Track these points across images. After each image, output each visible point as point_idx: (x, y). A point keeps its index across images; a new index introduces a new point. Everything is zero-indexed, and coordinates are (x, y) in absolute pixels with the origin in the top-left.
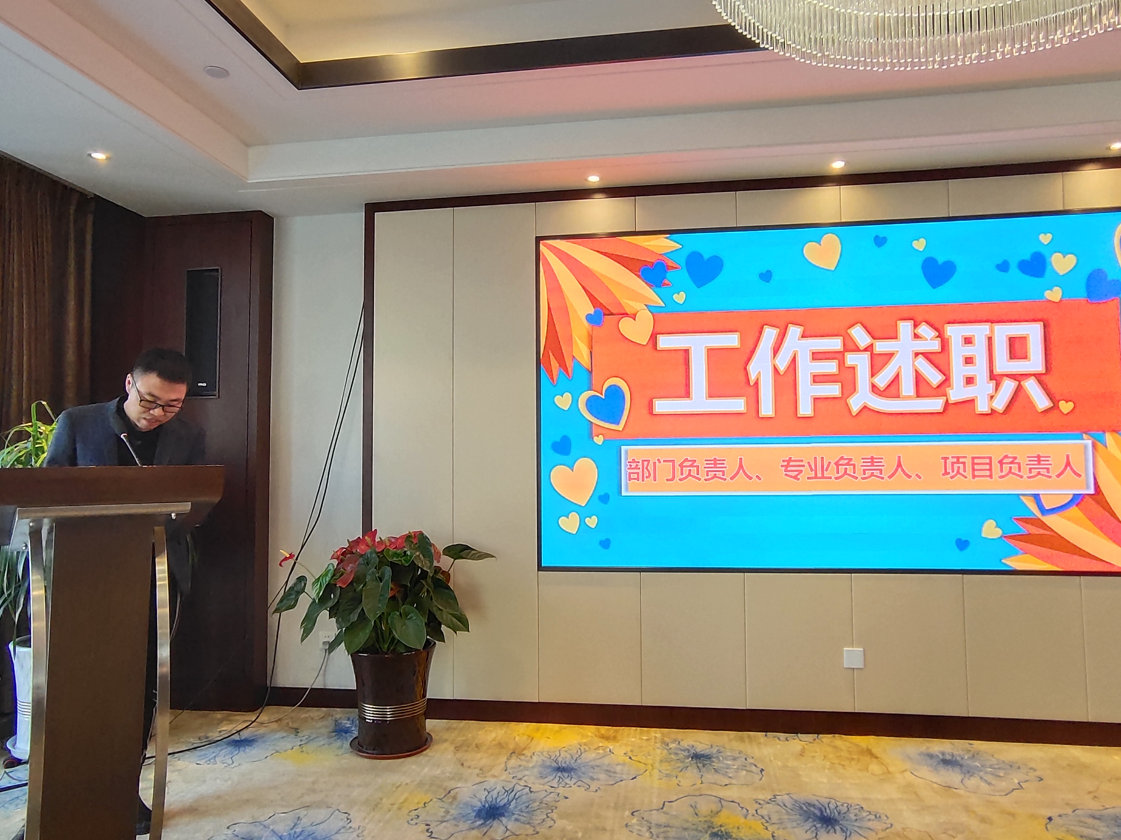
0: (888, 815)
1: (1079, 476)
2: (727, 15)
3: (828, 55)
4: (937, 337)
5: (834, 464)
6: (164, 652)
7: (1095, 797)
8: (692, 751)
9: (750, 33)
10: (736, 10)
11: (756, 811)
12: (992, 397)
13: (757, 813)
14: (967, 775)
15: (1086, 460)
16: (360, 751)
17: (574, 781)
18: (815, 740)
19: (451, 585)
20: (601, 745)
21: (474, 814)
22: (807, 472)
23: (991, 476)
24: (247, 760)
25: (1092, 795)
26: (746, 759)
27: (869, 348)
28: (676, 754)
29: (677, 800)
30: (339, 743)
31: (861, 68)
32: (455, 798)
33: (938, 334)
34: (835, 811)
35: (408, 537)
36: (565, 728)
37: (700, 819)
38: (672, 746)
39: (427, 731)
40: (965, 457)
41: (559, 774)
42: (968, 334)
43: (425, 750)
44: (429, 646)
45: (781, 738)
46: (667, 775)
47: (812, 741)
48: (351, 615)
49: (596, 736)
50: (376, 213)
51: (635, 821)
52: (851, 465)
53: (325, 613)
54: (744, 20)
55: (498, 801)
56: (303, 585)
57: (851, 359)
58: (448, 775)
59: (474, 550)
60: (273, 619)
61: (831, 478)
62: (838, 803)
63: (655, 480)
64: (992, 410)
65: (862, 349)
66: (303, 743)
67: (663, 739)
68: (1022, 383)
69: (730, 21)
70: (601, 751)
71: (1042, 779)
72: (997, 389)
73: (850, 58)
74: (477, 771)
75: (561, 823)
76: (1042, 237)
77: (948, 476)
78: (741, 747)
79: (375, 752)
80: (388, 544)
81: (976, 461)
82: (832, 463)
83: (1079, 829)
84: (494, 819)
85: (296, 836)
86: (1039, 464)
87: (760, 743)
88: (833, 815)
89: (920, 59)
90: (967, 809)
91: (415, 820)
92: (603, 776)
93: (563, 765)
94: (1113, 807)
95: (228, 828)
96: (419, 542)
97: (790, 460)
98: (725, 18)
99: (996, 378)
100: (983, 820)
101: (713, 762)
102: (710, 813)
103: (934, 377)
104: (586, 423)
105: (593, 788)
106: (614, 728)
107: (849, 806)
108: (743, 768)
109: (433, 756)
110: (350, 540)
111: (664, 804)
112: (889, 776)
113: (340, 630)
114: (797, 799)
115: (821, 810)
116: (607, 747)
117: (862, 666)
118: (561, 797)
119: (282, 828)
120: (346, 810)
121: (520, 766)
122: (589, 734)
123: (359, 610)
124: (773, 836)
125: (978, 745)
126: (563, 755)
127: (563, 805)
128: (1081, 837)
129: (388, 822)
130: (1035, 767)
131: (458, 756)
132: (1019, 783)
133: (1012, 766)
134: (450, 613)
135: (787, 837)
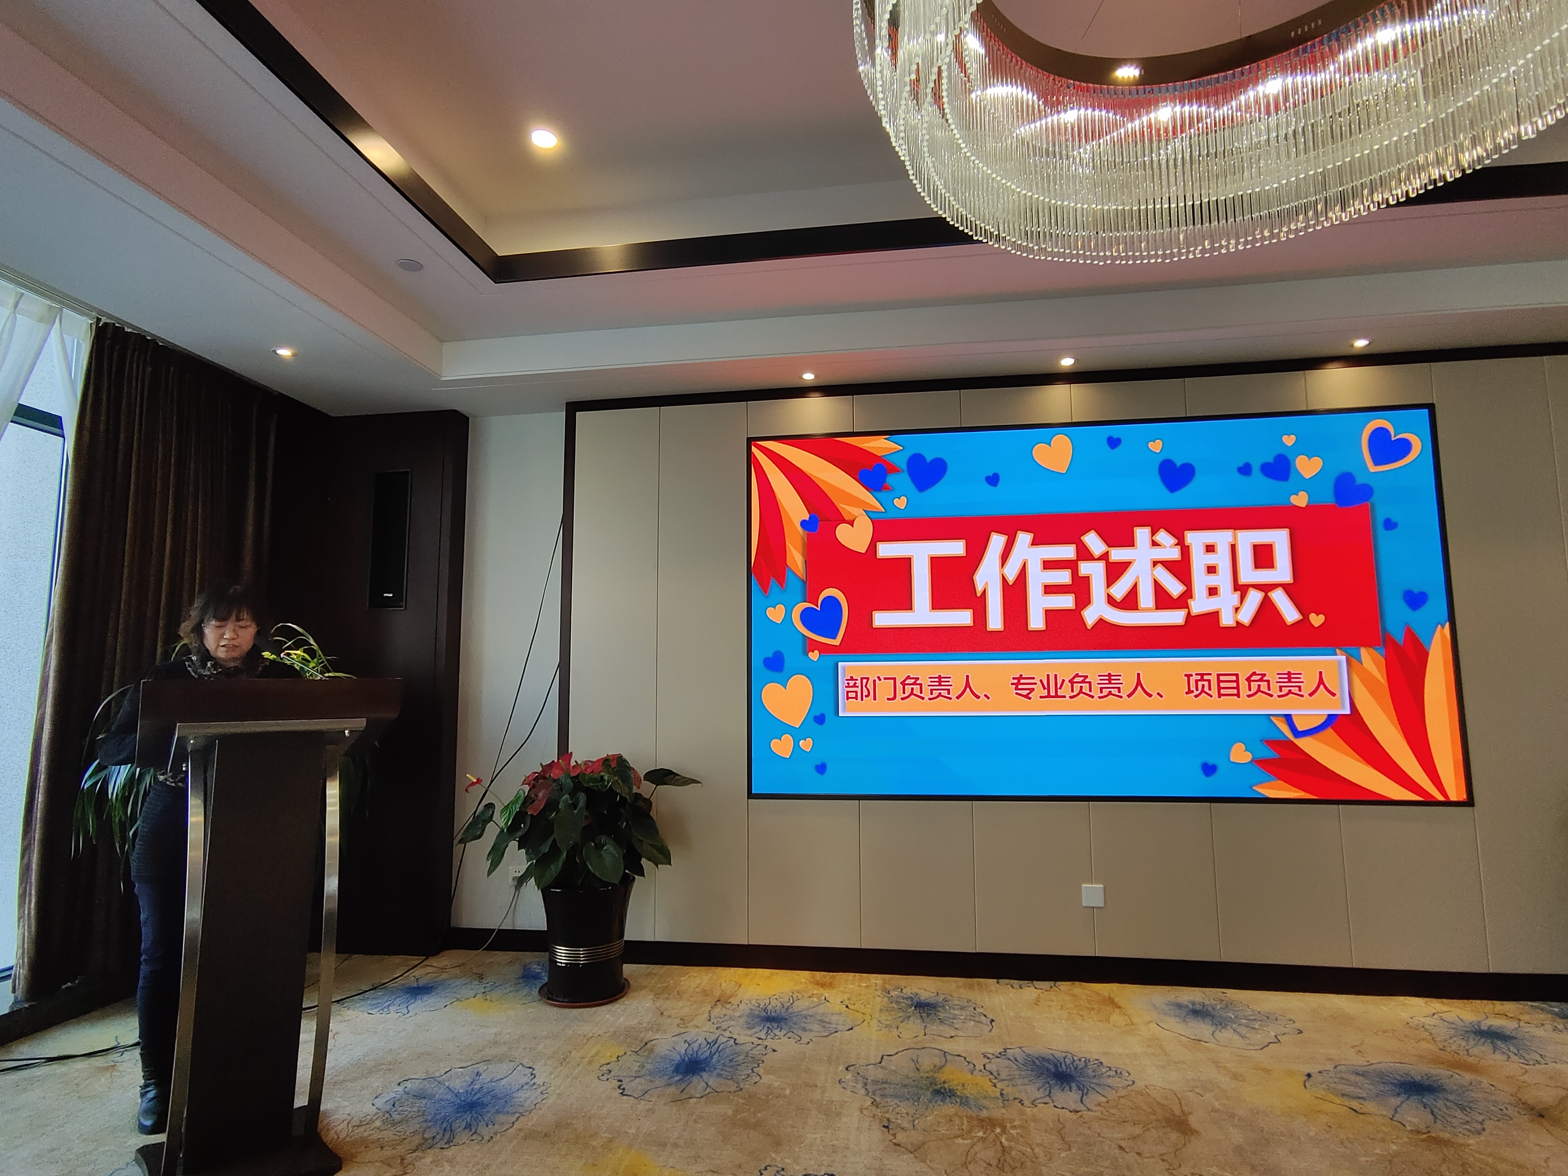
0: (1129, 1071)
1: (1334, 694)
2: (937, 207)
3: (1045, 248)
4: (1176, 545)
5: (1069, 681)
6: (332, 884)
7: (1360, 1052)
8: (916, 999)
9: (962, 225)
10: (947, 202)
11: (984, 1065)
12: (1237, 609)
13: (985, 1069)
14: (1219, 1027)
15: (1341, 677)
16: (549, 999)
17: (783, 1032)
18: (1051, 987)
19: (653, 814)
20: (815, 992)
21: (672, 1069)
22: (1039, 691)
23: (1238, 695)
24: (424, 1009)
25: (1357, 1049)
26: (975, 1009)
27: (1105, 557)
28: (898, 1003)
29: (896, 1053)
30: (526, 990)
31: (1081, 262)
32: (651, 1051)
33: (1177, 541)
34: (1071, 1066)
35: (606, 761)
36: (777, 974)
37: (922, 1075)
38: (893, 993)
39: (624, 976)
40: (1210, 674)
41: (768, 1024)
42: (1210, 541)
43: (620, 998)
44: (627, 882)
45: (1015, 986)
46: (887, 1026)
47: (1048, 989)
48: (542, 847)
49: (810, 982)
50: (577, 413)
51: (849, 1076)
52: (1087, 682)
53: (514, 844)
54: (955, 212)
55: (699, 1055)
56: (491, 813)
57: (1085, 568)
58: (645, 1025)
59: (678, 775)
60: (457, 849)
61: (1065, 697)
62: (1075, 1058)
63: (875, 699)
64: (1237, 622)
65: (1096, 557)
66: (487, 990)
67: (884, 987)
68: (1269, 594)
69: (940, 212)
70: (815, 999)
71: (1302, 1032)
72: (1242, 602)
73: (1068, 251)
74: (678, 1021)
75: (767, 1079)
76: (1285, 439)
77: (1193, 695)
78: (970, 995)
79: (566, 1000)
80: (583, 767)
81: (1222, 678)
82: (1067, 681)
83: (1340, 1087)
84: (694, 1075)
85: (473, 1093)
86: (1290, 681)
87: (991, 991)
88: (1069, 1070)
89: (1141, 252)
90: (1217, 1064)
91: (606, 1075)
92: (816, 1027)
93: (773, 1014)
94: (1379, 1063)
95: (399, 1084)
96: (618, 765)
97: (1021, 678)
98: (935, 210)
99: (1241, 589)
100: (1235, 1077)
101: (939, 1011)
102: (932, 1068)
103: (1175, 588)
104: (801, 636)
105: (805, 1040)
106: (831, 974)
107: (1087, 1061)
108: (972, 1018)
109: (630, 1005)
110: (544, 764)
111: (882, 1058)
112: (1132, 1027)
113: (529, 863)
114: (1030, 1053)
115: (1055, 1065)
116: (822, 995)
117: (1102, 905)
118: (769, 1050)
119: (459, 1084)
120: (531, 1065)
121: (725, 1015)
122: (803, 980)
123: (550, 842)
124: (1002, 1094)
125: (1232, 994)
126: (774, 1003)
127: (770, 1059)
128: (1343, 1095)
129: (576, 1078)
130: (1294, 1019)
131: (658, 1004)
132: (1276, 1036)
133: (1269, 1018)
134: (651, 845)
135: (1017, 1096)
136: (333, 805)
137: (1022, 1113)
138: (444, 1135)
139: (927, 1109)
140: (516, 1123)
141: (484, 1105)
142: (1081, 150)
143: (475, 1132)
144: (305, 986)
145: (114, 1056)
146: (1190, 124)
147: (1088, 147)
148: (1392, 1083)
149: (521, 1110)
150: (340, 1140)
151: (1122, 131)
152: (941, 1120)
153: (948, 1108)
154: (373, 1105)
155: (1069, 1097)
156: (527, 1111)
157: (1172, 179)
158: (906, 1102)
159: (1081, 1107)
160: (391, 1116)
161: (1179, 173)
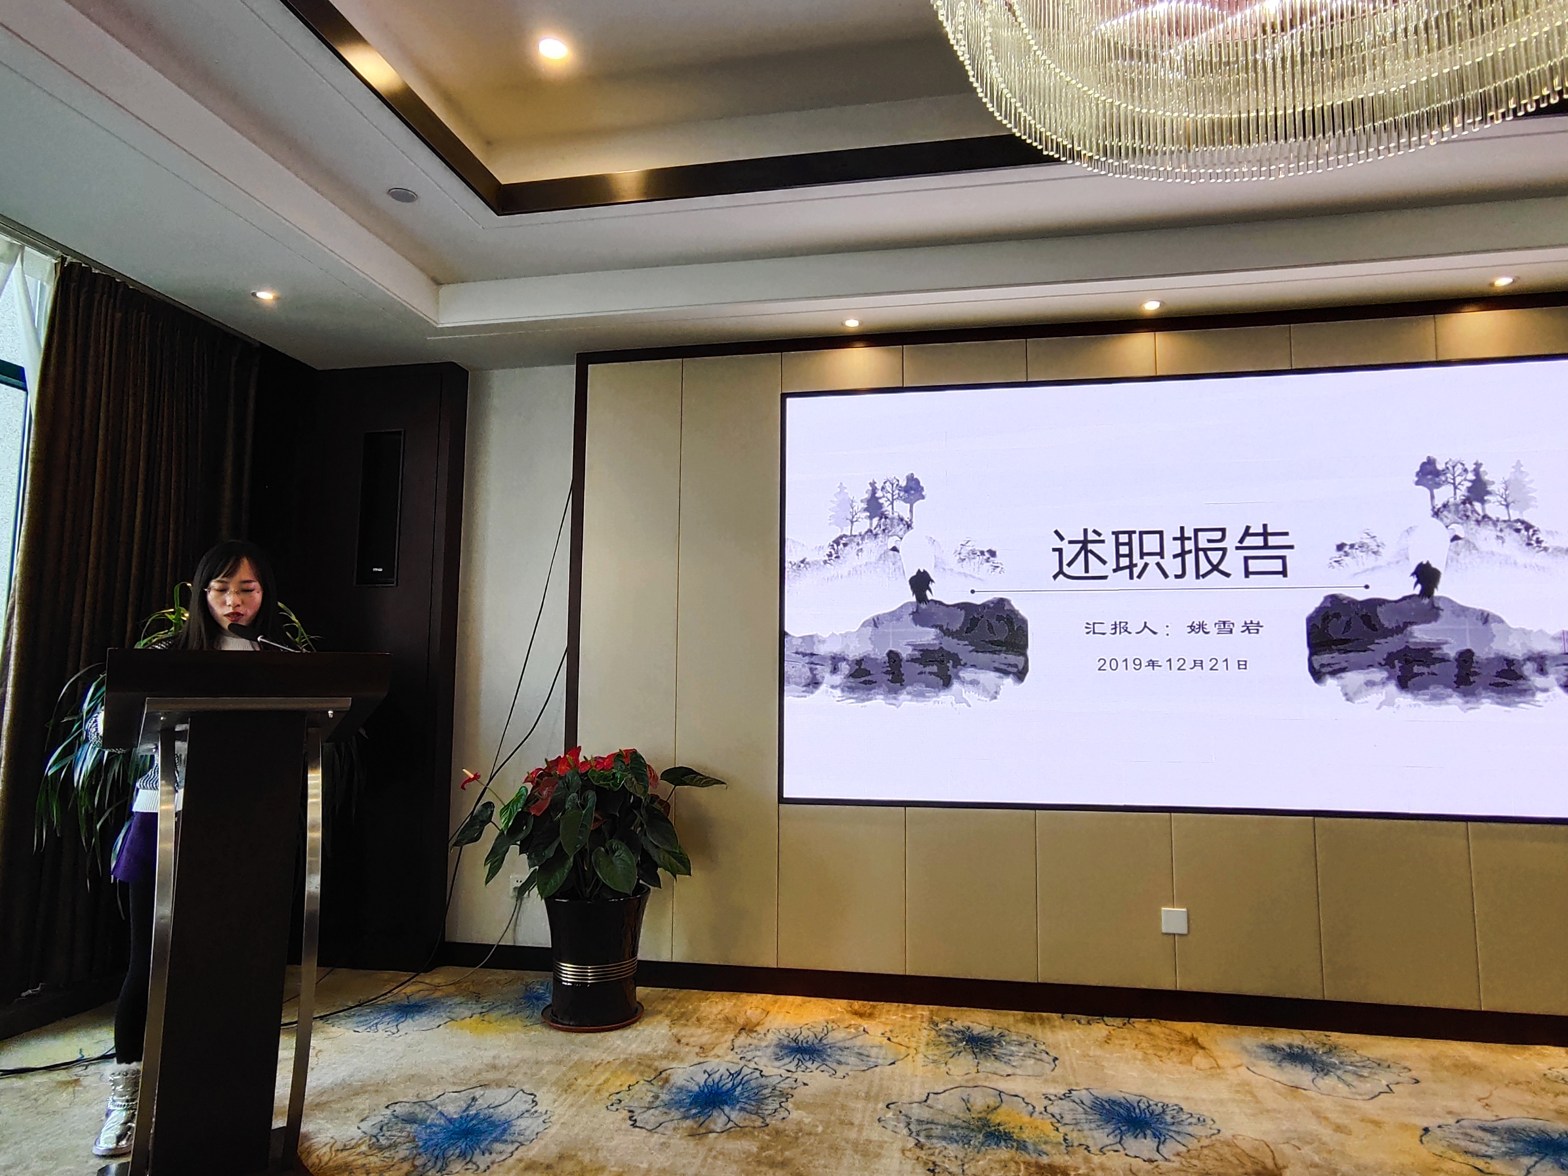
0: (1215, 1119)
6: (313, 884)
7: (1487, 1105)
8: (968, 1033)
11: (1045, 1108)
13: (1046, 1110)
14: (1321, 1074)
16: (552, 1022)
17: (816, 1064)
18: (1124, 1024)
19: (671, 817)
20: (853, 1022)
21: (689, 1100)
24: (416, 1029)
25: (1483, 1102)
26: (1035, 1045)
28: (947, 1036)
29: (944, 1091)
30: (528, 1012)
32: (667, 1081)
34: (1146, 1111)
35: (618, 756)
36: (810, 1002)
37: (973, 1115)
38: (943, 1026)
39: (637, 1000)
41: (799, 1056)
43: (633, 1023)
44: (641, 893)
45: (1083, 1021)
46: (934, 1061)
47: (1121, 1026)
48: (546, 852)
49: (848, 1012)
50: (589, 365)
51: (890, 1114)
53: (514, 849)
55: (720, 1087)
56: (489, 813)
58: (660, 1052)
59: (699, 774)
60: (453, 852)
62: (1151, 1103)
66: (484, 1010)
67: (932, 1018)
70: (853, 1030)
71: (1419, 1082)
74: (697, 1049)
75: (796, 1115)
78: (1030, 1030)
79: (571, 1022)
80: (593, 764)
83: (1463, 1143)
84: (714, 1108)
85: (469, 1118)
87: (1054, 1026)
88: (1143, 1116)
90: (1318, 1115)
91: (616, 1105)
92: (852, 1060)
93: (804, 1045)
94: (1510, 1118)
95: (387, 1107)
96: (631, 761)
100: (1339, 1128)
101: (994, 1047)
102: (985, 1108)
105: (840, 1073)
106: (871, 1003)
107: (1165, 1107)
108: (1031, 1055)
109: (644, 1030)
110: (549, 760)
111: (927, 1097)
112: (1218, 1071)
113: (532, 869)
114: (1098, 1095)
115: (1128, 1109)
116: (860, 1026)
117: (1185, 931)
118: (800, 1083)
119: (453, 1110)
120: (533, 1091)
121: (750, 1045)
122: (839, 1009)
123: (556, 844)
124: (1065, 1140)
125: (1336, 1037)
126: (805, 1033)
127: (801, 1093)
128: (1466, 1152)
129: (582, 1107)
130: (1410, 1067)
131: (675, 1031)
132: (1388, 1086)
133: (1380, 1064)
134: (669, 852)
135: (1083, 1142)
136: (315, 796)
137: (1087, 1160)
138: (435, 1163)
139: (978, 1152)
140: (516, 1153)
141: (481, 1132)
142: (1172, 51)
143: (470, 1161)
144: (285, 999)
145: (78, 1070)
146: (1301, 19)
147: (1180, 48)
148: (1525, 1141)
149: (521, 1139)
150: (323, 1163)
151: (1221, 26)
152: (993, 1165)
153: (1004, 1153)
154: (359, 1128)
155: (1144, 1146)
156: (527, 1140)
157: (1279, 84)
158: (955, 1145)
159: (1157, 1156)
160: (378, 1141)
161: (1288, 78)
